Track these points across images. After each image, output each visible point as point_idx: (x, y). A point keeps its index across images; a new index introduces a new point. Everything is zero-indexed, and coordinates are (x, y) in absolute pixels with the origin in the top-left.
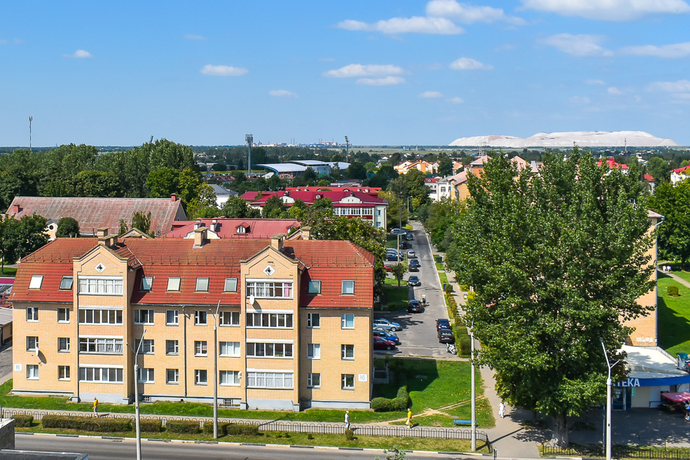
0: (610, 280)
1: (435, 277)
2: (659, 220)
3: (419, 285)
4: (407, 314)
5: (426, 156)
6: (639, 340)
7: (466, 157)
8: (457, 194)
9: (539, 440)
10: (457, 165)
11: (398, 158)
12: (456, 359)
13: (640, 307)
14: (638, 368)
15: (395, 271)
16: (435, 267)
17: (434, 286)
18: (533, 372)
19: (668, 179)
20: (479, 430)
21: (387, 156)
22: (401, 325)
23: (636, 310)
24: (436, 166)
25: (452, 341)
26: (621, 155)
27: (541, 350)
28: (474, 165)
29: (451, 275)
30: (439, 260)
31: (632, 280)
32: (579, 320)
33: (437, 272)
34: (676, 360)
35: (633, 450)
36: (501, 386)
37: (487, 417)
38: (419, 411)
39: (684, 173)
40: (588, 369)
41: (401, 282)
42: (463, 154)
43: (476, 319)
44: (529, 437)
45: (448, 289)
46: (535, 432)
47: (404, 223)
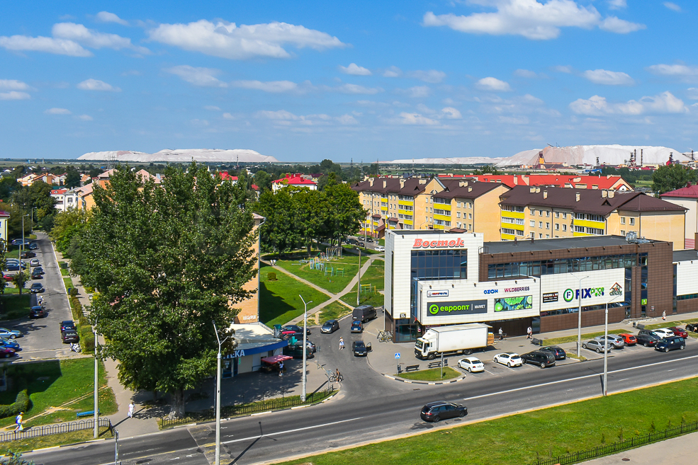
0: (221, 272)
1: (59, 283)
2: (262, 221)
3: (43, 291)
4: (29, 320)
5: (53, 169)
6: (245, 318)
7: (94, 170)
8: (84, 204)
9: (159, 415)
10: (85, 178)
11: (23, 171)
12: (80, 356)
13: (245, 292)
14: (244, 341)
15: (16, 280)
16: (60, 273)
17: (58, 291)
18: (153, 357)
19: (270, 189)
20: (102, 417)
21: (10, 168)
22: (21, 332)
23: (242, 294)
24: (63, 178)
25: (76, 340)
26: (232, 169)
27: (161, 337)
28: (102, 178)
29: (76, 280)
30: (64, 266)
31: (239, 270)
32: (195, 308)
33: (62, 277)
34: (273, 331)
35: (238, 408)
36: (124, 374)
37: (110, 404)
38: (40, 411)
39: (281, 183)
40: (202, 348)
41: (23, 290)
42: (91, 167)
43: (100, 317)
44: (150, 414)
45: (74, 293)
46: (155, 410)
47: (27, 233)
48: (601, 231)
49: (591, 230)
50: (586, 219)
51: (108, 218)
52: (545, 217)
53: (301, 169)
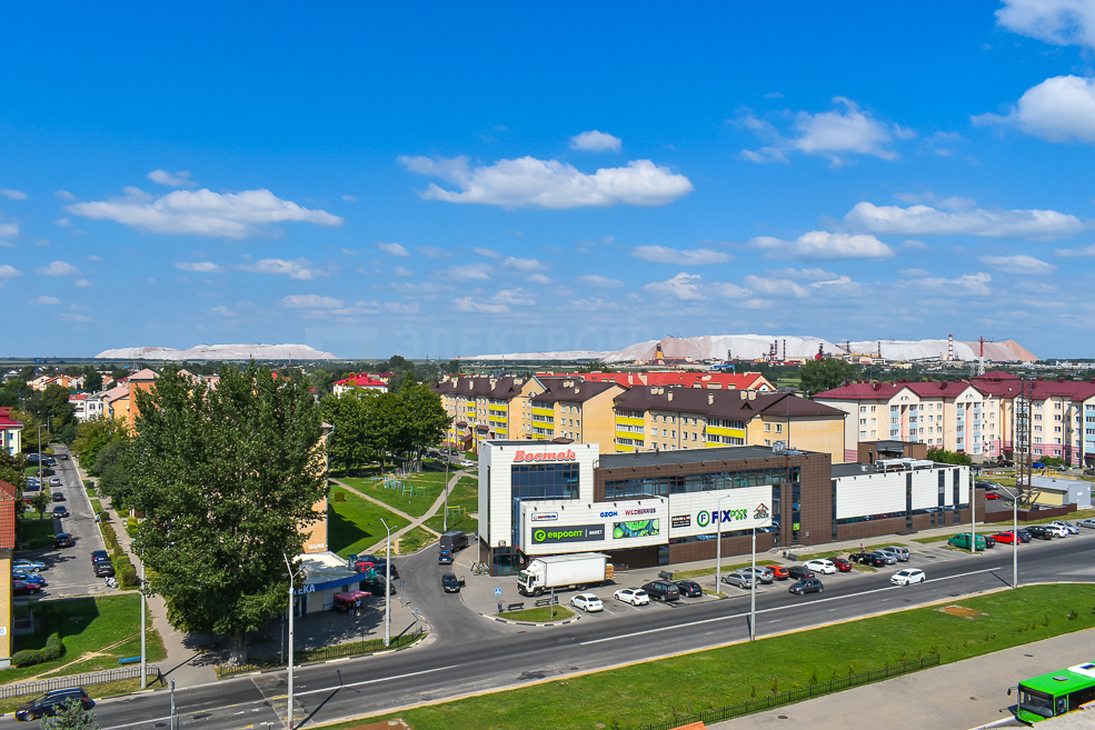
0: (287, 488)
1: (86, 506)
2: (330, 429)
3: (68, 515)
4: (55, 549)
5: (67, 369)
6: (311, 547)
7: (120, 371)
8: (112, 411)
9: (216, 662)
10: (107, 380)
11: (31, 373)
12: (118, 592)
13: (317, 513)
14: (313, 575)
15: (36, 502)
16: (86, 494)
17: (86, 515)
18: (210, 591)
19: (331, 391)
20: (150, 665)
21: (16, 369)
22: (46, 564)
23: (311, 515)
24: (81, 380)
25: (112, 574)
26: (290, 368)
27: (218, 566)
28: (132, 380)
29: (106, 502)
30: (90, 486)
31: (308, 488)
32: (258, 533)
33: (89, 499)
34: (347, 562)
35: (310, 653)
36: (174, 613)
37: (157, 649)
38: (75, 657)
39: (347, 385)
40: (266, 581)
41: (44, 515)
42: (113, 368)
43: (147, 545)
44: (206, 660)
45: (105, 518)
46: (212, 655)
47: (44, 447)
48: (740, 441)
49: (728, 439)
50: (721, 426)
51: (156, 427)
52: (671, 423)
53: (364, 368)
